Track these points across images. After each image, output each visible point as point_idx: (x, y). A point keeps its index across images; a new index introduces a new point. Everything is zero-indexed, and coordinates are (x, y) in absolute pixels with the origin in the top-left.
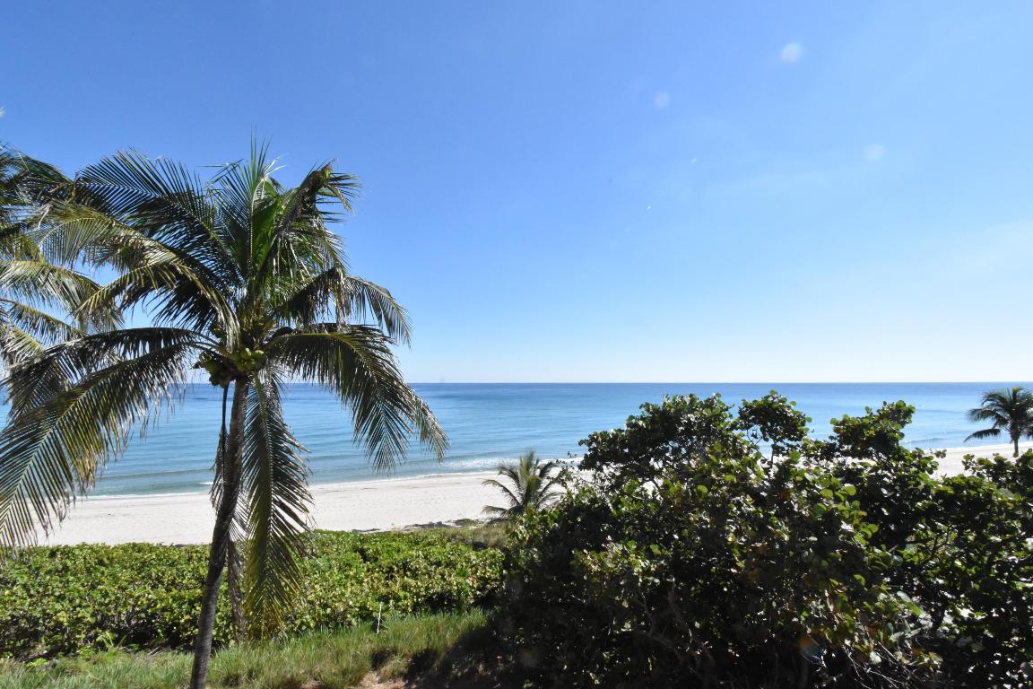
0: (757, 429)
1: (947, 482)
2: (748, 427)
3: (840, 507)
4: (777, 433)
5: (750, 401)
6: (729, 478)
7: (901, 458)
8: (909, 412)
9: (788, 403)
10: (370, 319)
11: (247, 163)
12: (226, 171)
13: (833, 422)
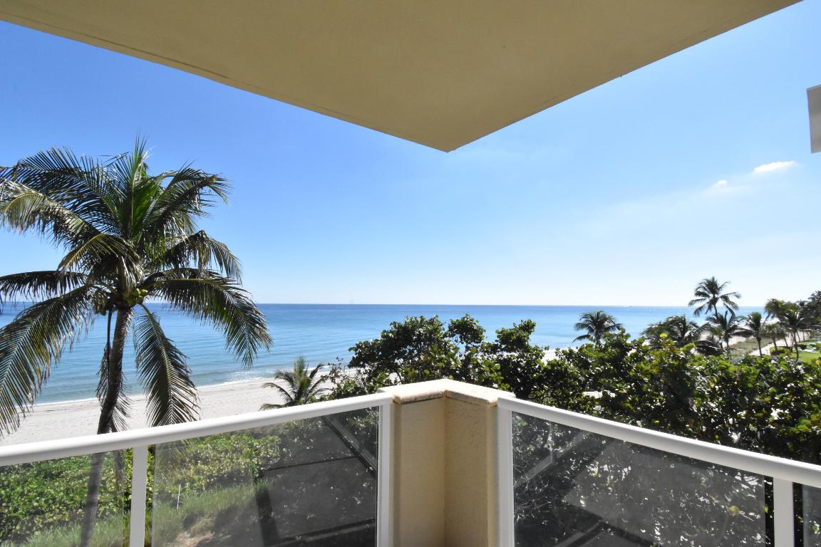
0: (458, 336)
1: (549, 363)
2: (453, 336)
3: (492, 375)
4: (469, 339)
5: (455, 320)
6: (440, 364)
7: (528, 351)
8: (533, 325)
9: (474, 322)
10: (214, 265)
11: (132, 155)
12: (115, 159)
13: (497, 332)
